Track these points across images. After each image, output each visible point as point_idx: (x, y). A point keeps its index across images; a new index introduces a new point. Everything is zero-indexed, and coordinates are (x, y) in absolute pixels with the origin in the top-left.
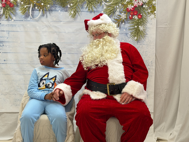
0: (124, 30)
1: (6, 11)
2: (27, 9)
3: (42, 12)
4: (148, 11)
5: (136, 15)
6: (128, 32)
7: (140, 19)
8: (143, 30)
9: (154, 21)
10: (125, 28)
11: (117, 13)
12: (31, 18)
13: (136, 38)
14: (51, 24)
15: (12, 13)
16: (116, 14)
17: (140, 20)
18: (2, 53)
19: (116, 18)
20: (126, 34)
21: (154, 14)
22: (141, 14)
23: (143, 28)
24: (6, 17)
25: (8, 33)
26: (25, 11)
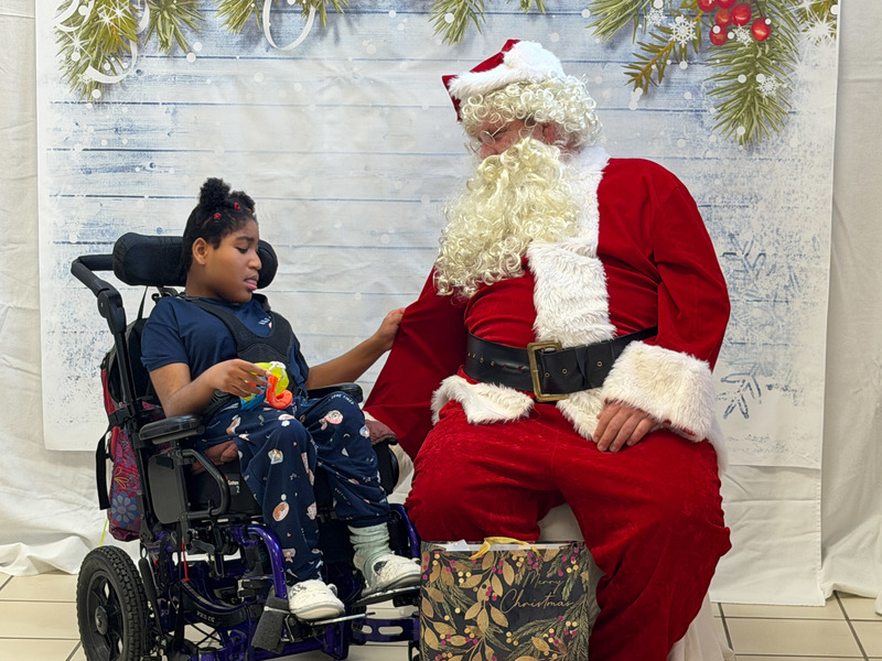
0: (688, 95)
1: (163, 18)
2: (253, 5)
3: (318, 17)
4: (800, 7)
5: (743, 23)
6: (704, 102)
7: (760, 41)
8: (774, 93)
9: (830, 52)
10: (693, 84)
11: (655, 17)
12: (269, 47)
13: (741, 131)
14: (356, 69)
15: (188, 23)
16: (649, 23)
17: (760, 49)
18: (146, 197)
19: (648, 39)
20: (698, 113)
21: (828, 20)
22: (768, 22)
23: (777, 85)
24: (165, 44)
25: (171, 111)
26: (244, 15)
